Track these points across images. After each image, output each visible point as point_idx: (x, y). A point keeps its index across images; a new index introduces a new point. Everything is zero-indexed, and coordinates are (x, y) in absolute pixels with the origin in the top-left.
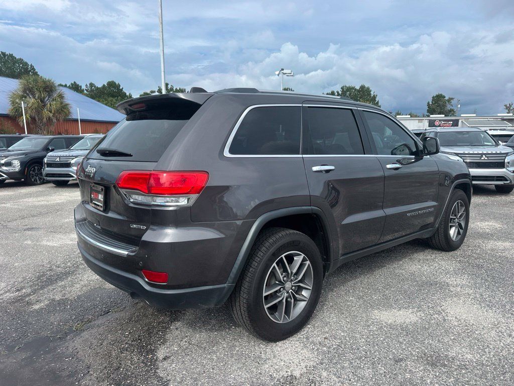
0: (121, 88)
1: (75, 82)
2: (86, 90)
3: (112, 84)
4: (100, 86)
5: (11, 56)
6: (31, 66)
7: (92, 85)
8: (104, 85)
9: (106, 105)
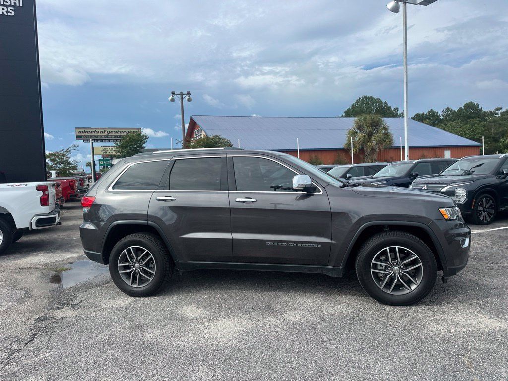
0: (480, 108)
1: (431, 110)
2: (442, 115)
3: (470, 106)
4: (456, 109)
5: (371, 98)
6: (386, 103)
7: (448, 109)
8: (461, 108)
9: (444, 130)
